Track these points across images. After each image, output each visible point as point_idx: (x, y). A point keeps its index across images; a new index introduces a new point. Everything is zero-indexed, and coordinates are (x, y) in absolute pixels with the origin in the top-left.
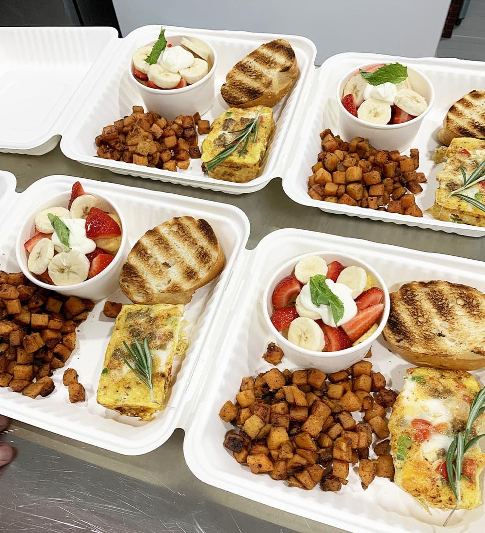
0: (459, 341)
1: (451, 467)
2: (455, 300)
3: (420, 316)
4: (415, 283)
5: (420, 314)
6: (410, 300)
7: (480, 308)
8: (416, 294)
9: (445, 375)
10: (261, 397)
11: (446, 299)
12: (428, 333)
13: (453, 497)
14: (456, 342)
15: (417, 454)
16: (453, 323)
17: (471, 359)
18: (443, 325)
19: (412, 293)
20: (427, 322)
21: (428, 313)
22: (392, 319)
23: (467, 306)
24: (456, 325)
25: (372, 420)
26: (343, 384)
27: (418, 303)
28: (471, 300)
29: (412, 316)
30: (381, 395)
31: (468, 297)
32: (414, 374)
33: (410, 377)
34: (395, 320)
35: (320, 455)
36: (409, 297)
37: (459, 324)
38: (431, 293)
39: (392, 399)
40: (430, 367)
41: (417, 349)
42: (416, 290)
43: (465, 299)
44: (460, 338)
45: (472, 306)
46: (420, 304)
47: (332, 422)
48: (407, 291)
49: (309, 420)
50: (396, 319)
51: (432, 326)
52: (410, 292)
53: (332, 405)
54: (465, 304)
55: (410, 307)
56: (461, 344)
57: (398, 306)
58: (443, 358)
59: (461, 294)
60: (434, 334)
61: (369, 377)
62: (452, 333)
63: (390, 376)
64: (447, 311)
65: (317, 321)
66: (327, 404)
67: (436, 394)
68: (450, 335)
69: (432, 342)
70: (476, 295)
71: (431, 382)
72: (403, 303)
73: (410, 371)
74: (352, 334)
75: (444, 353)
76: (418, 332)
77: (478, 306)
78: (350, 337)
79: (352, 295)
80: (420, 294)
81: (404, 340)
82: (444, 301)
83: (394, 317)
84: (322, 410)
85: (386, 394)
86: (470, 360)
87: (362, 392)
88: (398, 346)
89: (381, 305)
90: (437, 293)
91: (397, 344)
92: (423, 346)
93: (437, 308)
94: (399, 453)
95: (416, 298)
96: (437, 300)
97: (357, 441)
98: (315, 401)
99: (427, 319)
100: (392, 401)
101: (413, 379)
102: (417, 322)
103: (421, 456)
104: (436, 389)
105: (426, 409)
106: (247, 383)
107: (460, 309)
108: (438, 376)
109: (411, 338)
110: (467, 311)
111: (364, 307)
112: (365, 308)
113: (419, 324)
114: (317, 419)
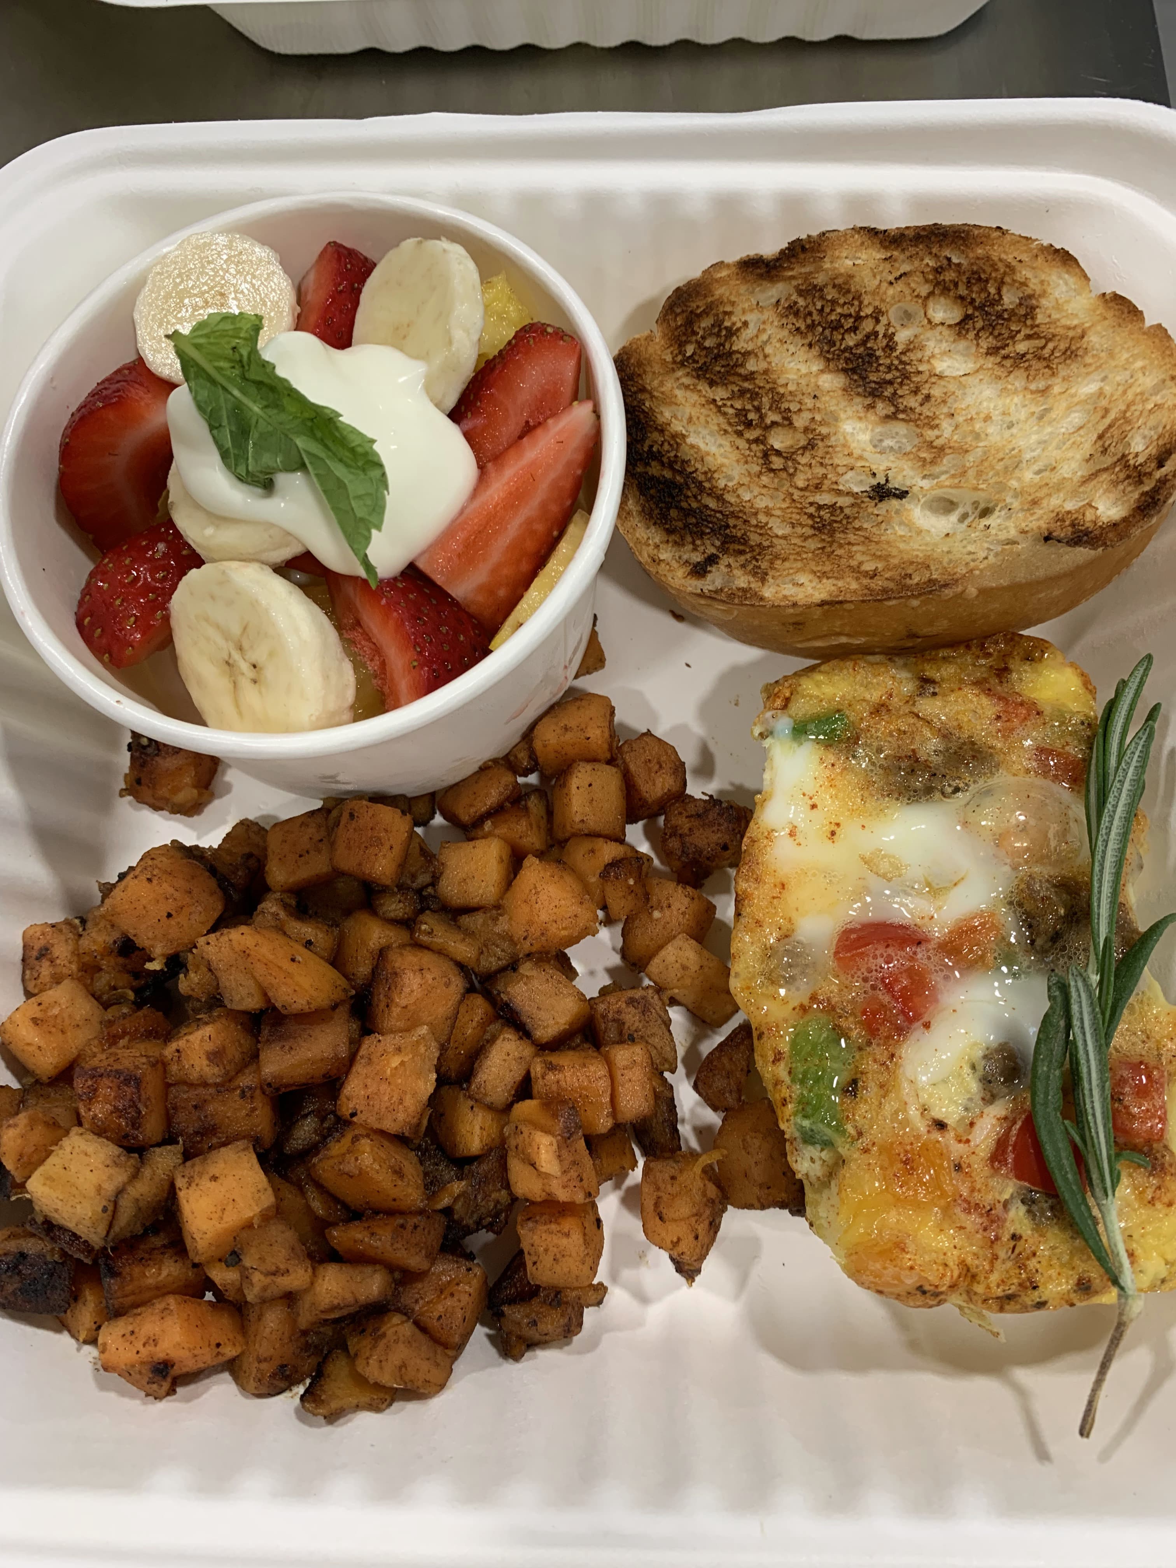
0: (976, 504)
1: (1059, 1135)
2: (915, 307)
3: (774, 424)
4: (724, 273)
5: (772, 417)
6: (717, 357)
7: (1040, 318)
8: (736, 320)
9: (937, 676)
10: (131, 995)
11: (877, 316)
12: (824, 498)
13: (1095, 1273)
14: (960, 511)
15: (889, 1107)
16: (931, 423)
17: (1041, 573)
18: (888, 442)
19: (718, 324)
20: (810, 446)
21: (809, 402)
22: (655, 470)
23: (980, 324)
24: (946, 428)
25: (656, 961)
26: (502, 830)
27: (751, 365)
28: (992, 291)
29: (740, 434)
30: (674, 832)
31: (977, 278)
32: (802, 707)
33: (784, 724)
34: (668, 474)
35: (448, 1211)
36: (708, 343)
37: (960, 419)
38: (801, 302)
39: (726, 838)
40: (864, 651)
41: (789, 590)
42: (733, 304)
43: (962, 290)
44: (976, 489)
45: (999, 316)
46: (762, 365)
47: (483, 1025)
48: (692, 319)
49: (359, 1068)
50: (671, 465)
51: (836, 461)
52: (706, 323)
53: (464, 950)
54: (967, 318)
55: (720, 393)
56: (986, 512)
57: (669, 400)
58: (915, 603)
59: (938, 271)
60: (855, 495)
61: (608, 768)
62: (936, 469)
63: (698, 729)
64: (889, 368)
65: (283, 569)
66: (441, 952)
67: (918, 783)
68: (926, 484)
69: (852, 537)
70: (1009, 258)
71: (882, 727)
72: (686, 381)
73: (776, 695)
74: (481, 588)
75: (916, 579)
76: (778, 504)
77: (1031, 312)
78: (473, 609)
79: (428, 388)
80: (751, 318)
81: (725, 560)
82: (867, 326)
83: (657, 456)
84: (418, 994)
85: (696, 823)
86: (1038, 583)
87: (587, 845)
88: (702, 595)
89: (582, 411)
90: (830, 294)
91: (694, 585)
92: (813, 566)
93: (842, 364)
94: (806, 1123)
95: (740, 344)
96: (836, 326)
97: (606, 1099)
98: (382, 954)
99: (806, 430)
100: (725, 848)
101: (800, 731)
102: (766, 455)
103: (913, 1112)
104: (913, 757)
105: (884, 866)
106: (44, 953)
107: (944, 346)
108: (908, 688)
109: (754, 539)
110: (984, 344)
111: (504, 441)
112: (510, 446)
113: (777, 462)
114: (399, 1050)
